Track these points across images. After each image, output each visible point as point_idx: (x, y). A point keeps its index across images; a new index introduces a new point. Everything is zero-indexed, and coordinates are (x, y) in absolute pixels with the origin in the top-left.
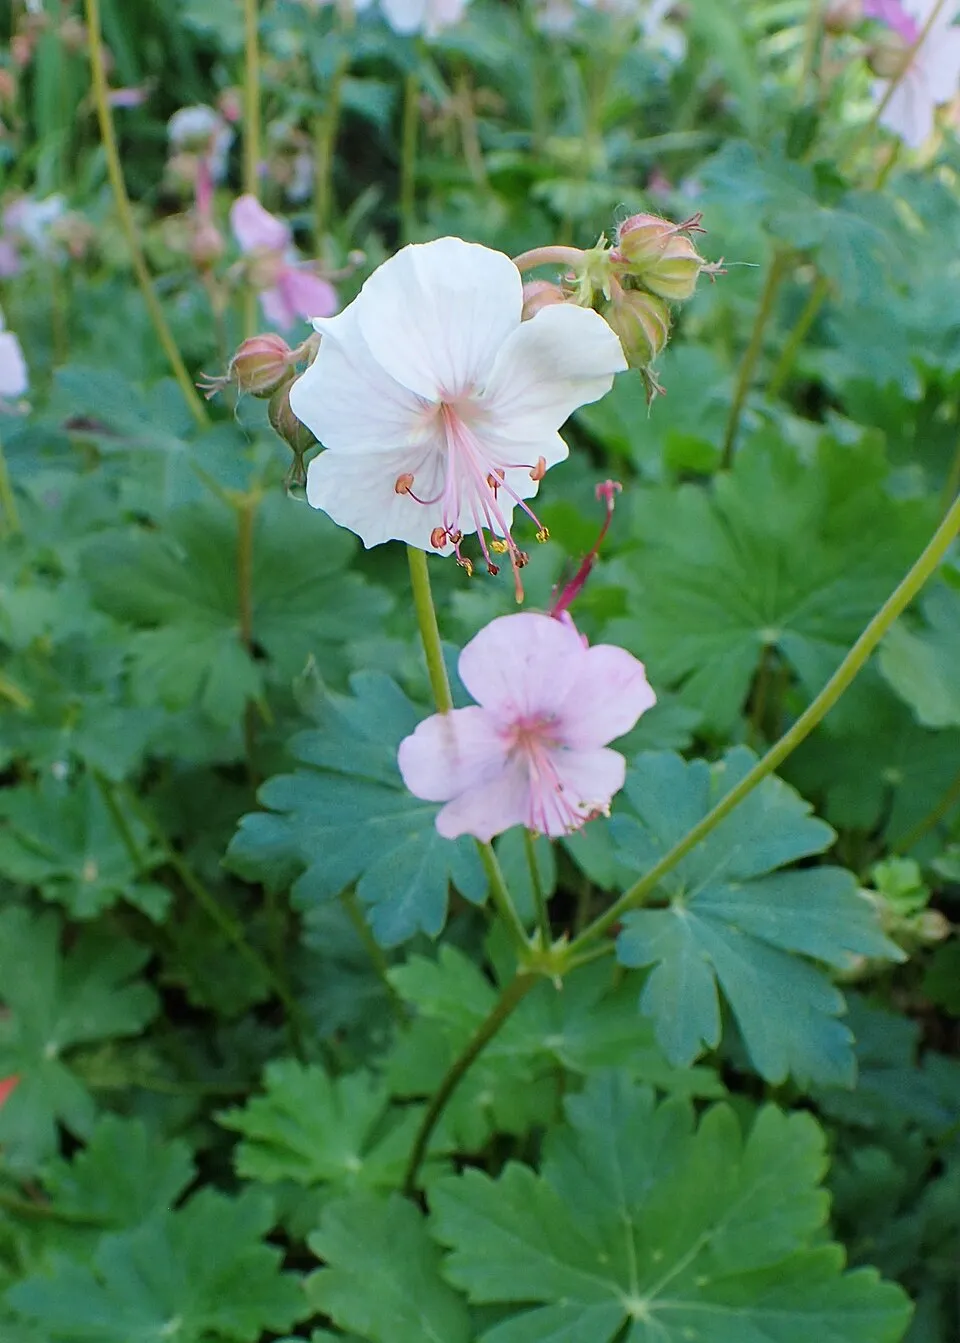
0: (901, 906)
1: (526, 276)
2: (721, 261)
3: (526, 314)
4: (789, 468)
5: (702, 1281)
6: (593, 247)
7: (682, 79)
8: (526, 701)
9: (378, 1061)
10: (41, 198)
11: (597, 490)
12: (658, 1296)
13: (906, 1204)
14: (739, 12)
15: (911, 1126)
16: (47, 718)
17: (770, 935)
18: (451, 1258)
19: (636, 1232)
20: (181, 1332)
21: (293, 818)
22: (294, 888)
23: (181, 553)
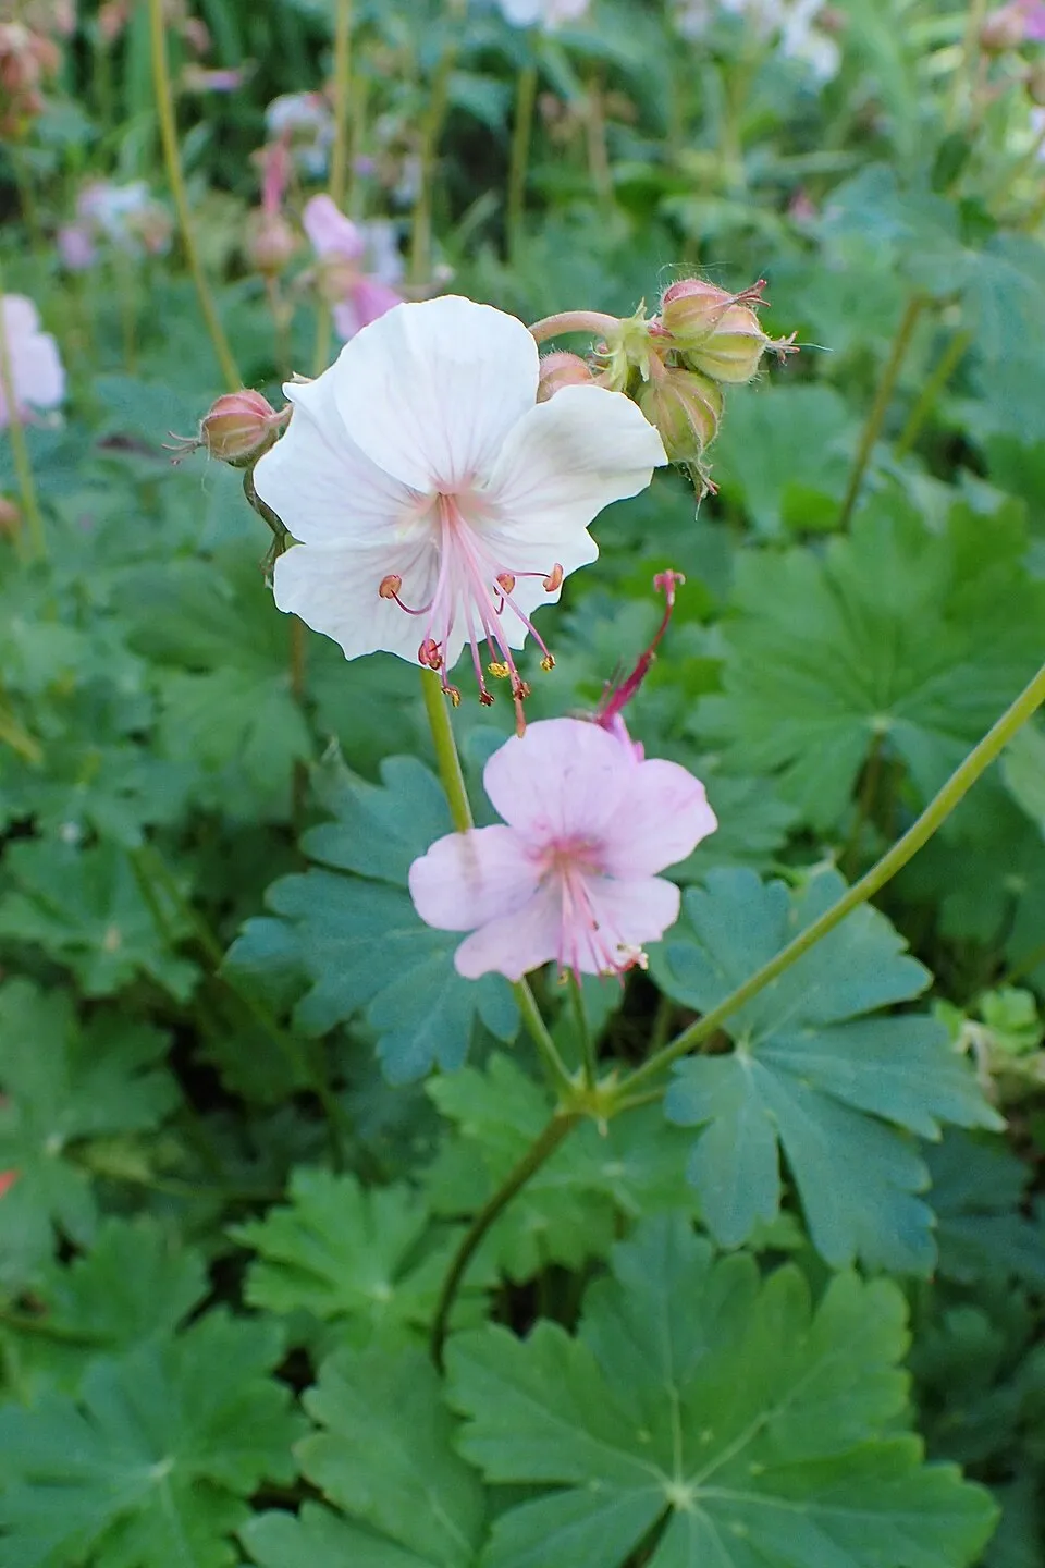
0: (1011, 1044)
1: (545, 348)
2: (794, 335)
3: (543, 394)
4: (914, 538)
5: (756, 1468)
6: (629, 316)
7: (833, 93)
8: (562, 819)
9: (420, 1173)
10: (121, 184)
11: (656, 582)
12: (703, 1484)
13: (1003, 1375)
14: (901, 23)
15: (1015, 1282)
16: (60, 772)
17: (844, 1092)
18: (467, 1427)
19: (683, 1407)
20: (171, 1477)
21: (303, 925)
22: (297, 1008)
23: (229, 592)
